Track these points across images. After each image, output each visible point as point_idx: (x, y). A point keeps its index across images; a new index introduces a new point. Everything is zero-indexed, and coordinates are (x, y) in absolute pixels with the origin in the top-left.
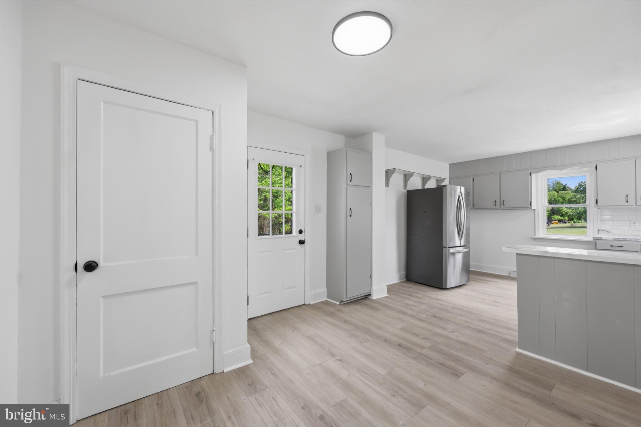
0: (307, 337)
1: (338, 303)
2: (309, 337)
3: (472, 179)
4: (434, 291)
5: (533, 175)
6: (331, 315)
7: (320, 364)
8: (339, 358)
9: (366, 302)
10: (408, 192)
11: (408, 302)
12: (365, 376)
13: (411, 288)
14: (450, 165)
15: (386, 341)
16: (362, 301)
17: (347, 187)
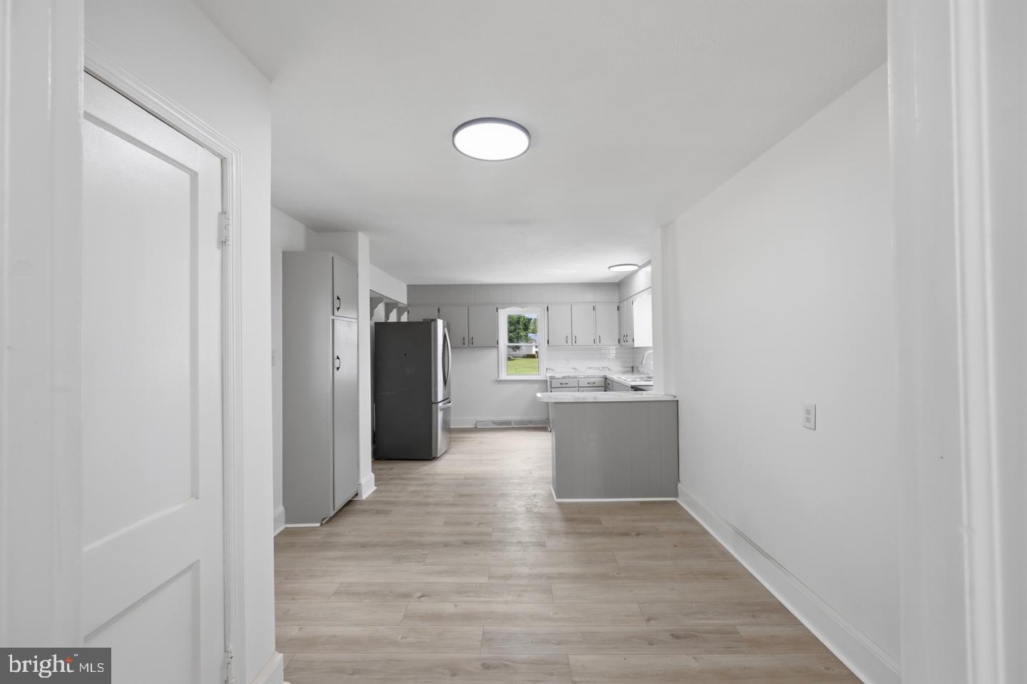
0: (333, 595)
1: (318, 525)
2: (336, 593)
3: (436, 309)
4: (425, 465)
5: (499, 310)
6: (324, 546)
7: (405, 616)
8: (419, 594)
9: (357, 507)
10: (376, 324)
11: (412, 489)
12: (472, 594)
13: (392, 469)
14: (408, 286)
15: (446, 545)
16: (347, 508)
17: (333, 320)
